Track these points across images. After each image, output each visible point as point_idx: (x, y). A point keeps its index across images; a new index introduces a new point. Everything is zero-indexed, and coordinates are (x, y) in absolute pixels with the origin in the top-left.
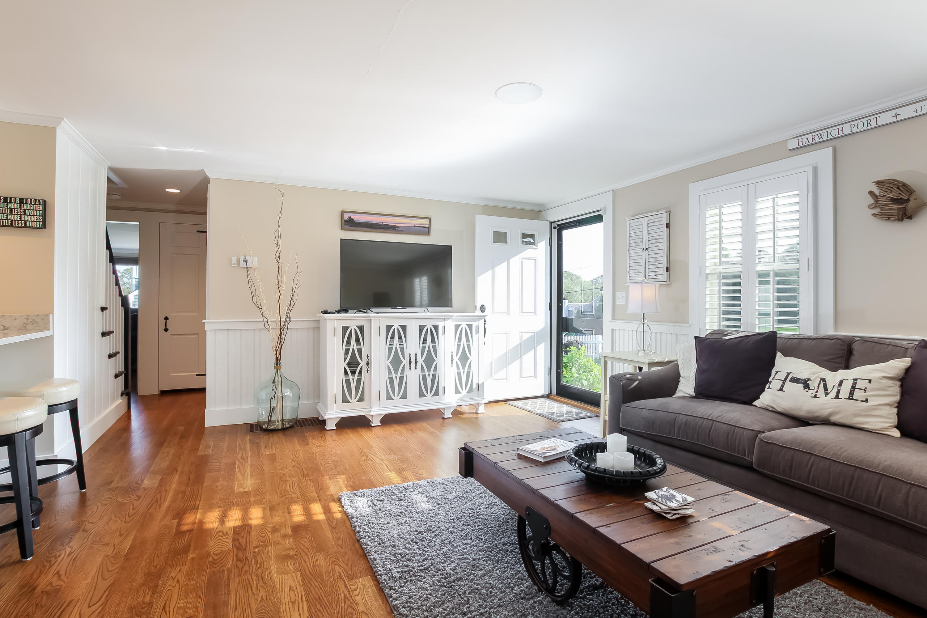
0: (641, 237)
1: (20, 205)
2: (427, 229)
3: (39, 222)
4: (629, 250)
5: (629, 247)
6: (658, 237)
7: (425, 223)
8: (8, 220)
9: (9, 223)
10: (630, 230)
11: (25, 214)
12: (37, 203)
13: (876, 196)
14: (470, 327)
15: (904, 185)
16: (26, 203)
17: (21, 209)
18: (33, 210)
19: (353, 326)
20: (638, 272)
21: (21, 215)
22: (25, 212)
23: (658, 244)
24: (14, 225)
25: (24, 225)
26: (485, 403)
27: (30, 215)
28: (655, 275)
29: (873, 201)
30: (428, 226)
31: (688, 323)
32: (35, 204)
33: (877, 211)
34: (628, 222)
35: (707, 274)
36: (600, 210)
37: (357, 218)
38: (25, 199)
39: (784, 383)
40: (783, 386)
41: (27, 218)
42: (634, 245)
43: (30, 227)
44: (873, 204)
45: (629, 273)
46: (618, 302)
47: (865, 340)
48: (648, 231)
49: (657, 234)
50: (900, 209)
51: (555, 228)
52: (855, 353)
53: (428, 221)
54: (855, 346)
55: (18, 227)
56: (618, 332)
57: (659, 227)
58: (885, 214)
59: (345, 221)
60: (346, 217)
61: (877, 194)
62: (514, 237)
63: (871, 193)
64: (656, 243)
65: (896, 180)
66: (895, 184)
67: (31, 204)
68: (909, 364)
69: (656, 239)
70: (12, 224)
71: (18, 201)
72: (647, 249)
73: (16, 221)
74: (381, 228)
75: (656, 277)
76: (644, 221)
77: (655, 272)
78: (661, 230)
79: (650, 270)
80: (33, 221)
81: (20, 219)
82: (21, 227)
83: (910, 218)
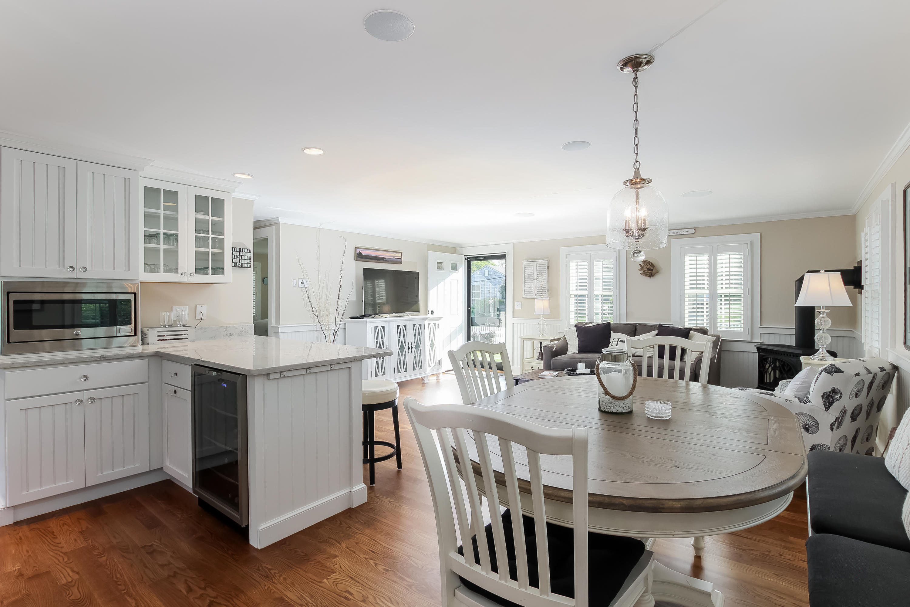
0: (532, 272)
1: (239, 253)
2: (400, 260)
3: (249, 264)
4: (525, 279)
5: (525, 277)
6: (542, 273)
7: (399, 255)
8: (233, 263)
9: (234, 264)
10: (525, 268)
11: (242, 259)
12: (248, 251)
13: (642, 266)
14: (435, 324)
15: (652, 264)
16: (243, 252)
17: (240, 255)
18: (246, 256)
19: (380, 326)
20: (530, 291)
21: (240, 259)
22: (242, 257)
23: (543, 277)
24: (236, 266)
25: (241, 266)
26: (443, 373)
27: (244, 259)
28: (541, 294)
29: (640, 268)
30: (400, 258)
31: (560, 319)
32: (247, 252)
33: (642, 272)
34: (524, 263)
35: (570, 294)
36: (505, 253)
37: (364, 252)
38: (242, 249)
39: (617, 343)
40: (617, 344)
41: (243, 261)
42: (528, 276)
43: (244, 267)
44: (640, 269)
45: (525, 292)
46: (516, 308)
47: (641, 325)
48: (537, 269)
49: (543, 271)
50: (650, 273)
51: (466, 259)
52: (637, 330)
53: (401, 254)
54: (637, 327)
55: (238, 267)
56: (516, 325)
57: (543, 268)
58: (645, 274)
59: (357, 254)
60: (358, 252)
61: (642, 265)
62: (447, 266)
63: (640, 264)
64: (541, 276)
65: (649, 261)
66: (649, 263)
67: (245, 252)
68: (657, 333)
69: (541, 274)
70: (235, 265)
71: (238, 250)
72: (536, 279)
73: (237, 263)
74: (376, 259)
75: (541, 295)
76: (534, 264)
77: (541, 292)
78: (545, 269)
79: (538, 291)
80: (246, 263)
81: (239, 262)
82: (240, 267)
83: (653, 276)
